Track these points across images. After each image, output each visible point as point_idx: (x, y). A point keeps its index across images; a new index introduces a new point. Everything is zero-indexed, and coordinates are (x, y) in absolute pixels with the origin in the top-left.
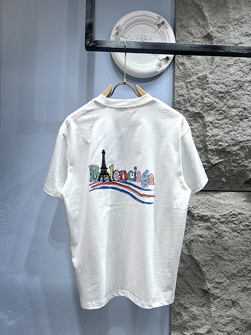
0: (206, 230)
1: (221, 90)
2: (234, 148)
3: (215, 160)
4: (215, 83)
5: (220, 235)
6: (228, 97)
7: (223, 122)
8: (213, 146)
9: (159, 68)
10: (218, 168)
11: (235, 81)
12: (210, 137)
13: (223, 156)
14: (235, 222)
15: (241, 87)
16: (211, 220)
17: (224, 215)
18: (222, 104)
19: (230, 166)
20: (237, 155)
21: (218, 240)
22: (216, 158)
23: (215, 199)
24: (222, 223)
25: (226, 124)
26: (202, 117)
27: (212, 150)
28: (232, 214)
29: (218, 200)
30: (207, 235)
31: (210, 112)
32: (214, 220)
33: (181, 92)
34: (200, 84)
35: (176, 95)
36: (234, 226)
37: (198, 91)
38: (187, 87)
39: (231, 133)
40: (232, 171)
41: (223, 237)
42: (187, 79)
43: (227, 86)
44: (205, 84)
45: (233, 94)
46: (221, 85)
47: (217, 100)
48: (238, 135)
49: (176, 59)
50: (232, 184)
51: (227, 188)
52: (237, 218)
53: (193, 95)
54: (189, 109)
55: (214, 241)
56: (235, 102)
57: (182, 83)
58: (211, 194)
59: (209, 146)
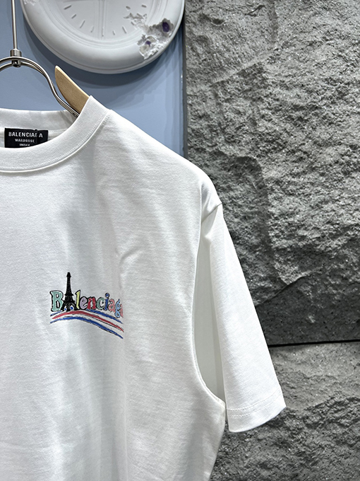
0: (275, 449)
1: (298, 102)
2: (334, 244)
3: (290, 274)
4: (283, 85)
5: (308, 459)
6: (315, 120)
7: (306, 180)
8: (284, 241)
9: (145, 48)
10: (299, 292)
11: (330, 81)
12: (276, 219)
13: (309, 262)
14: (343, 421)
15: (342, 95)
16: (287, 423)
17: (317, 407)
18: (300, 136)
19: (326, 286)
20: (341, 258)
21: (305, 471)
22: (293, 269)
23: (294, 366)
24: (313, 426)
25: (312, 184)
26: (255, 170)
27: (281, 251)
28: (336, 403)
29: (300, 369)
30: (280, 462)
31: (274, 156)
32: (295, 423)
33: (202, 108)
34: (247, 87)
35: (190, 117)
36: (340, 431)
37: (243, 104)
38: (216, 96)
39: (326, 207)
40: (330, 296)
41: (316, 463)
42: (214, 76)
43: (310, 92)
44: (259, 87)
45: (326, 110)
46: (297, 91)
47: (288, 126)
48: (342, 211)
49: (187, 29)
50: (330, 327)
51: (318, 337)
52: (345, 411)
53: (232, 115)
54: (223, 149)
55: (297, 475)
56: (331, 130)
57: (203, 87)
58: (284, 353)
59: (275, 239)
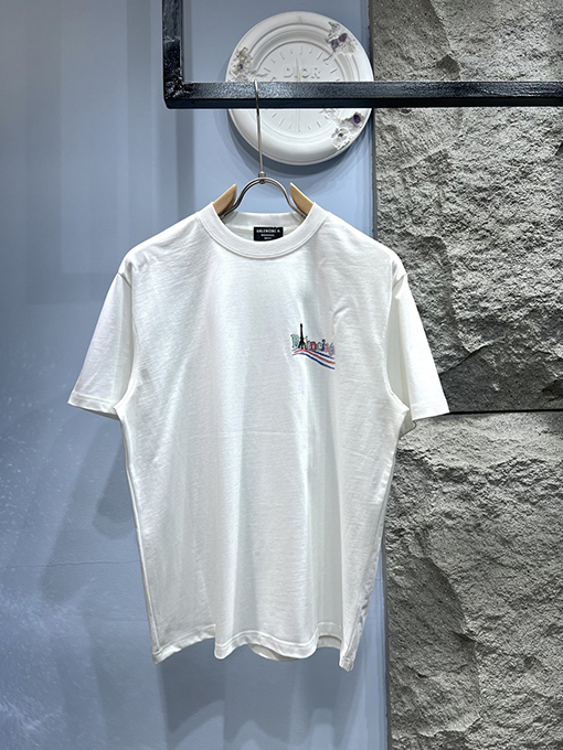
0: (459, 502)
1: (481, 184)
2: (516, 315)
3: (473, 343)
4: (467, 169)
5: (491, 512)
6: (498, 200)
7: (488, 257)
8: (467, 312)
9: (338, 140)
10: (482, 360)
11: (513, 162)
12: (460, 292)
13: (492, 332)
14: (525, 480)
15: (525, 175)
16: (471, 479)
17: (499, 465)
18: (484, 215)
19: (509, 355)
20: (523, 329)
21: (488, 522)
22: (476, 338)
23: (478, 431)
24: (496, 483)
25: (495, 260)
26: (441, 248)
27: (465, 321)
28: (518, 463)
29: (486, 434)
30: (463, 513)
31: (458, 235)
32: (477, 478)
33: (390, 193)
34: (433, 172)
35: (379, 201)
36: (522, 489)
37: (429, 188)
38: (404, 180)
39: (508, 281)
40: (514, 365)
41: (498, 516)
42: (402, 162)
43: (493, 174)
44: (444, 172)
45: (510, 191)
46: (480, 173)
47: (472, 207)
48: (525, 284)
49: (376, 119)
50: (515, 396)
51: (503, 405)
52: (528, 472)
53: (419, 199)
54: (410, 230)
55: (480, 525)
56: (514, 209)
57: (392, 173)
58: (469, 419)
59: (458, 311)
